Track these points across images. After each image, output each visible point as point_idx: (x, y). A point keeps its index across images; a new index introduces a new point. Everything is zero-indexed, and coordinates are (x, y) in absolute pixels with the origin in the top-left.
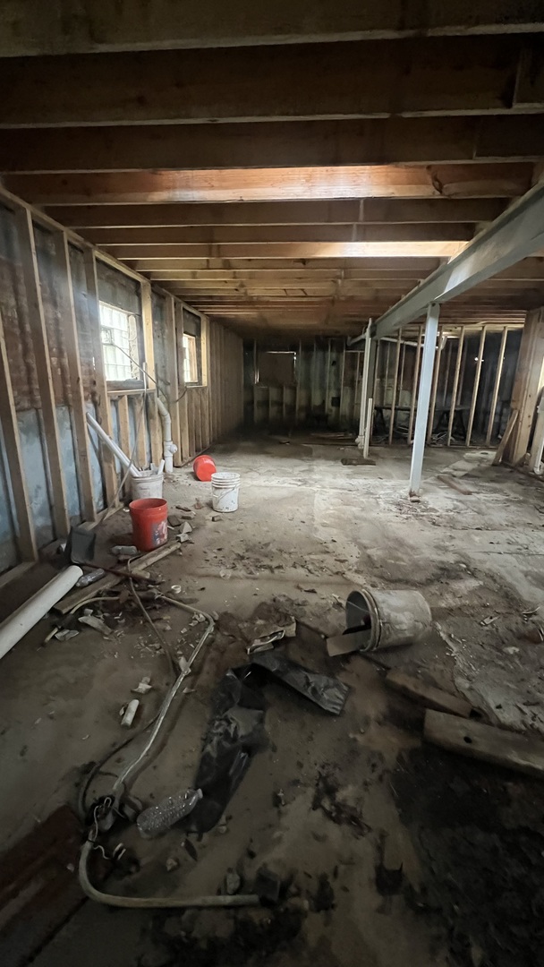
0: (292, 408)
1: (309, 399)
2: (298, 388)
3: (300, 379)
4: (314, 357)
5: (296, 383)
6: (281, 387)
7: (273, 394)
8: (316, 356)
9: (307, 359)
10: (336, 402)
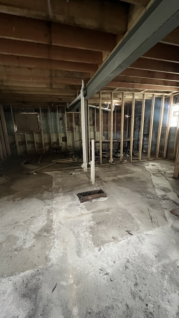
0: (40, 144)
1: (50, 139)
2: (42, 133)
3: (43, 128)
4: (49, 115)
5: (41, 130)
6: (31, 133)
7: (28, 137)
8: (50, 115)
9: (46, 117)
10: (65, 139)
